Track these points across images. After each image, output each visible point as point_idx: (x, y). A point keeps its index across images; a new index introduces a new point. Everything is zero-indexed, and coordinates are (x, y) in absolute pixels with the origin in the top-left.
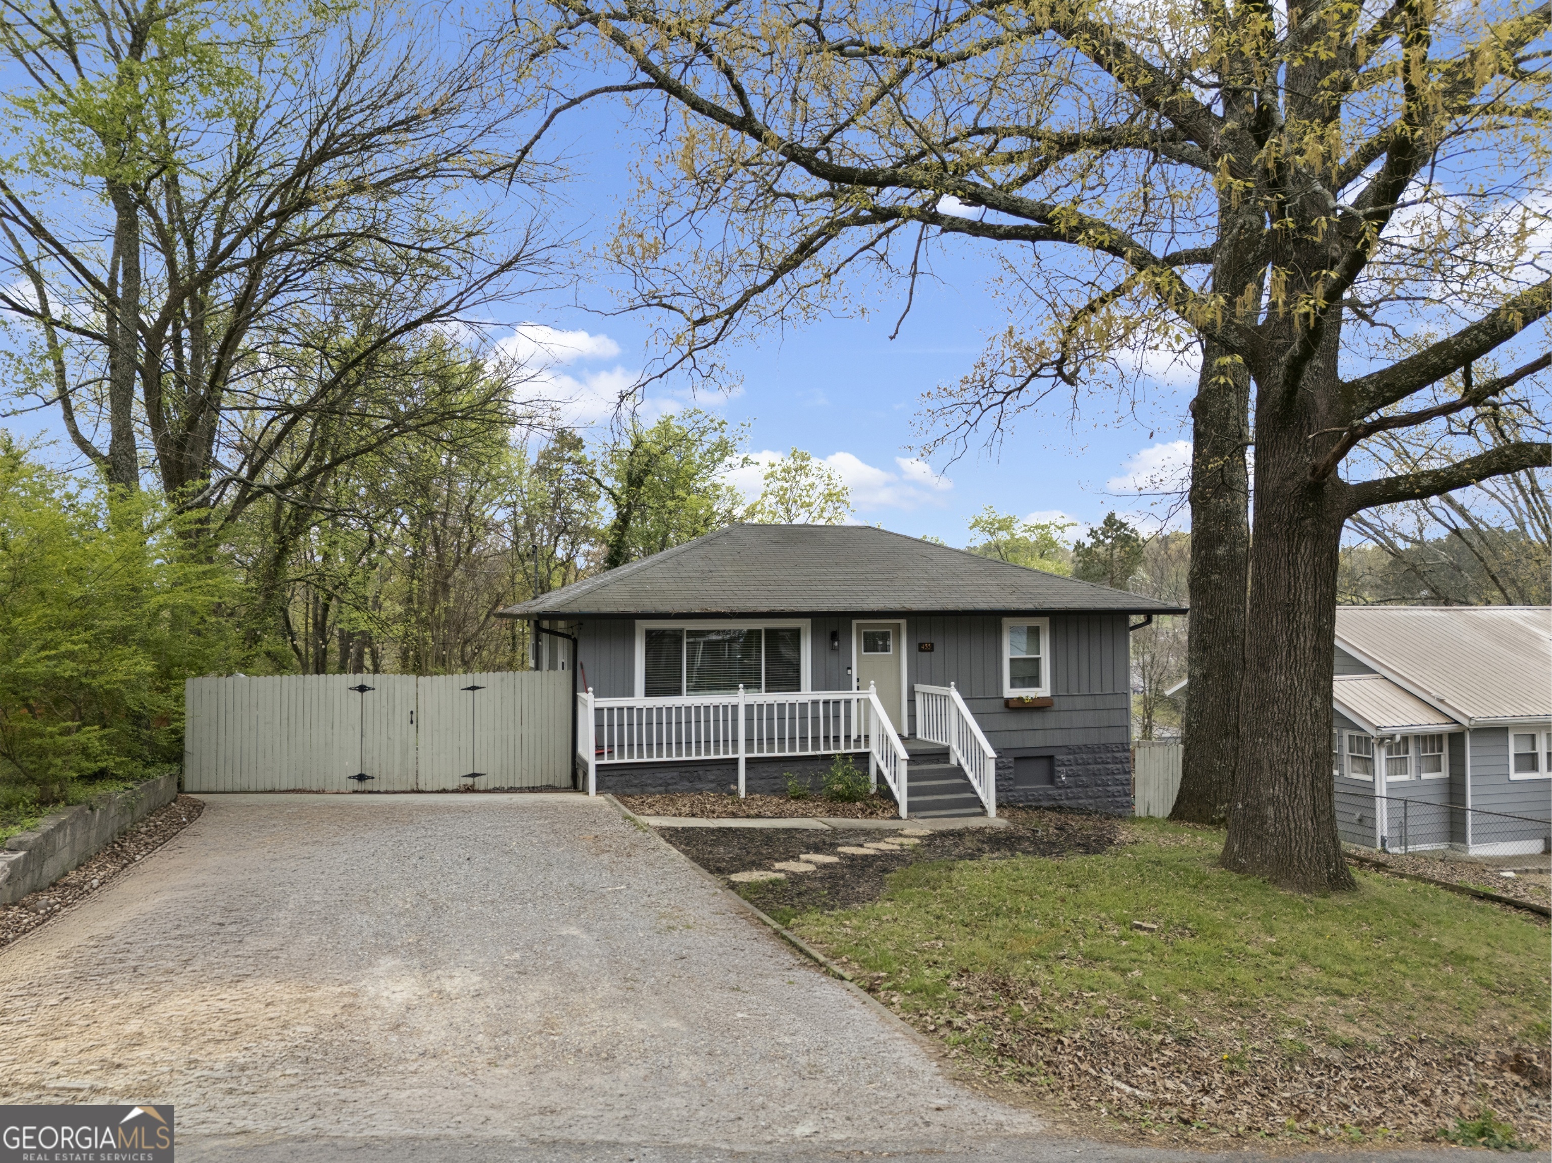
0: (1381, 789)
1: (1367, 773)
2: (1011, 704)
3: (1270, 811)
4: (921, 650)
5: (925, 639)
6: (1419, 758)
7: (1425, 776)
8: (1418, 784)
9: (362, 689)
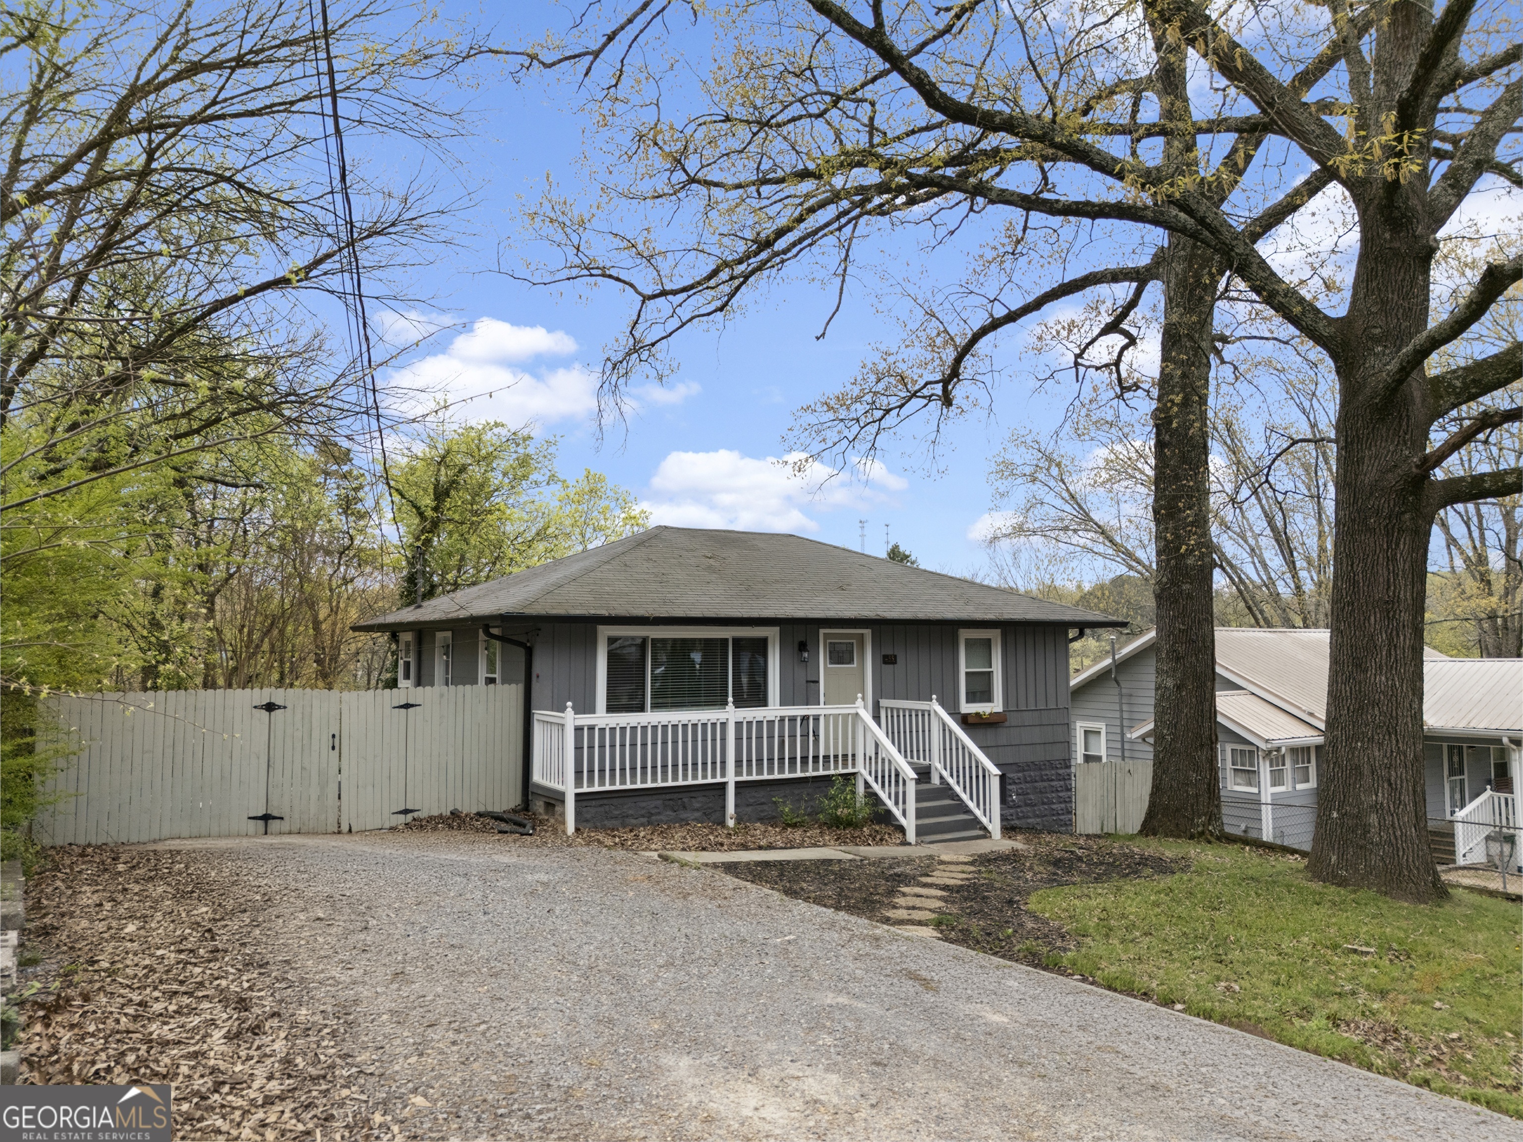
0: (1266, 797)
1: (1250, 784)
2: (970, 720)
3: (1373, 819)
4: (885, 663)
5: (889, 652)
6: (1294, 770)
7: (1300, 787)
8: (1294, 792)
9: (270, 707)
